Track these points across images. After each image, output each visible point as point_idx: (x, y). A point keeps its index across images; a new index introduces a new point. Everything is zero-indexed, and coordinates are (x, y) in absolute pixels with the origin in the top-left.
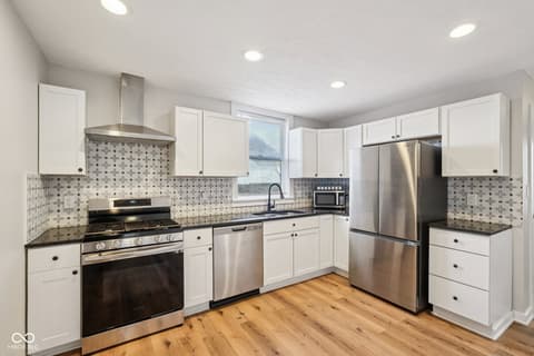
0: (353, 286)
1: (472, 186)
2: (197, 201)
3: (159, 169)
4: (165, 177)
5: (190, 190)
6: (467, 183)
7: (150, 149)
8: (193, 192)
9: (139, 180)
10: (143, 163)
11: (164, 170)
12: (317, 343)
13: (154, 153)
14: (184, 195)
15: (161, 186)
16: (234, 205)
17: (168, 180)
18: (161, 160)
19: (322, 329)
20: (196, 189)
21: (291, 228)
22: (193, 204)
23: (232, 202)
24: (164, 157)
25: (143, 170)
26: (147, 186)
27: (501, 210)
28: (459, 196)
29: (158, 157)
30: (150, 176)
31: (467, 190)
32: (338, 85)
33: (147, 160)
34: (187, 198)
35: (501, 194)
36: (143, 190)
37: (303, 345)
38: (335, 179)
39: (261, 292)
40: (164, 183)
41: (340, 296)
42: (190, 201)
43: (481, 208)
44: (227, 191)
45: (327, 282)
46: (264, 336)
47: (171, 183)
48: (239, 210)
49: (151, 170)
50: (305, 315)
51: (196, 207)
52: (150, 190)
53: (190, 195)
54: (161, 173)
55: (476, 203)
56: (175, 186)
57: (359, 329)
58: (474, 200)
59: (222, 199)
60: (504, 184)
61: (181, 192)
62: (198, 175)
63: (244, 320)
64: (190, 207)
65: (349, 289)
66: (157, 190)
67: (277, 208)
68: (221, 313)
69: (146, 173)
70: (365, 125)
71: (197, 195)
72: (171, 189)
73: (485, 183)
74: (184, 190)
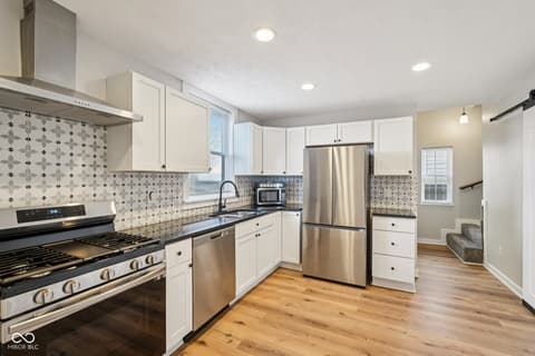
0: (305, 276)
1: (387, 183)
2: (143, 204)
3: (90, 160)
4: (100, 171)
5: (135, 189)
6: (384, 180)
7: (78, 128)
8: (139, 193)
9: (59, 175)
10: (65, 149)
11: (100, 162)
12: (323, 338)
13: (84, 135)
14: (128, 198)
15: (95, 185)
16: (185, 207)
17: (105, 176)
18: (95, 147)
19: (315, 323)
20: (144, 189)
21: (255, 228)
22: (139, 209)
23: (183, 203)
24: (100, 142)
25: (65, 160)
26: (72, 185)
27: (404, 199)
28: (378, 190)
29: (90, 141)
30: (78, 170)
31: (384, 185)
32: (308, 87)
33: (72, 144)
34: (132, 202)
35: (404, 188)
36: (65, 191)
37: (313, 345)
38: (278, 177)
39: (231, 304)
40: (100, 180)
41: (304, 289)
42: (135, 205)
43: (392, 199)
44: (177, 191)
45: (282, 278)
46: (273, 351)
47: (110, 181)
48: (190, 214)
49: (79, 161)
50: (291, 315)
51: (143, 213)
52: (78, 191)
53: (135, 197)
54: (95, 166)
55: (389, 195)
56: (115, 185)
57: (342, 314)
58: (388, 193)
59: (173, 200)
60: (407, 181)
61: (123, 194)
62: (159, 169)
63: (238, 343)
64: (135, 214)
65: (304, 280)
66: (90, 191)
67: (228, 208)
68: (203, 343)
69: (71, 164)
70: (309, 128)
71: (144, 196)
72: (110, 190)
73: (396, 180)
74: (128, 190)
